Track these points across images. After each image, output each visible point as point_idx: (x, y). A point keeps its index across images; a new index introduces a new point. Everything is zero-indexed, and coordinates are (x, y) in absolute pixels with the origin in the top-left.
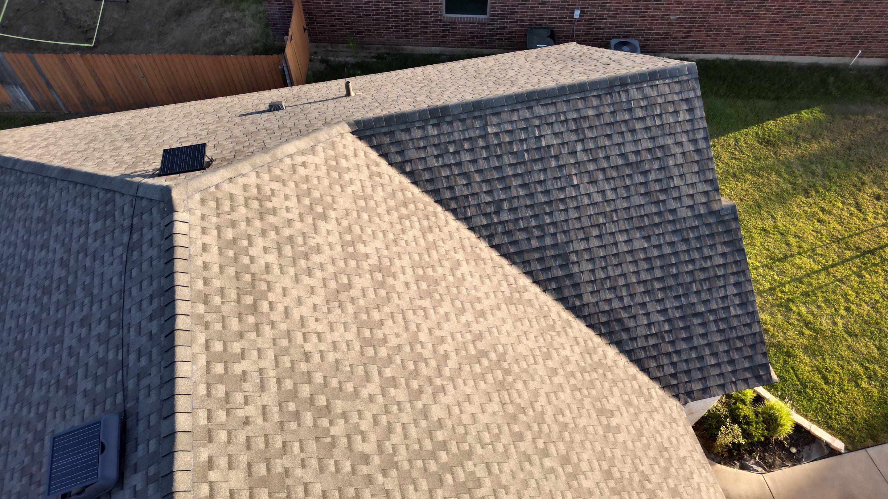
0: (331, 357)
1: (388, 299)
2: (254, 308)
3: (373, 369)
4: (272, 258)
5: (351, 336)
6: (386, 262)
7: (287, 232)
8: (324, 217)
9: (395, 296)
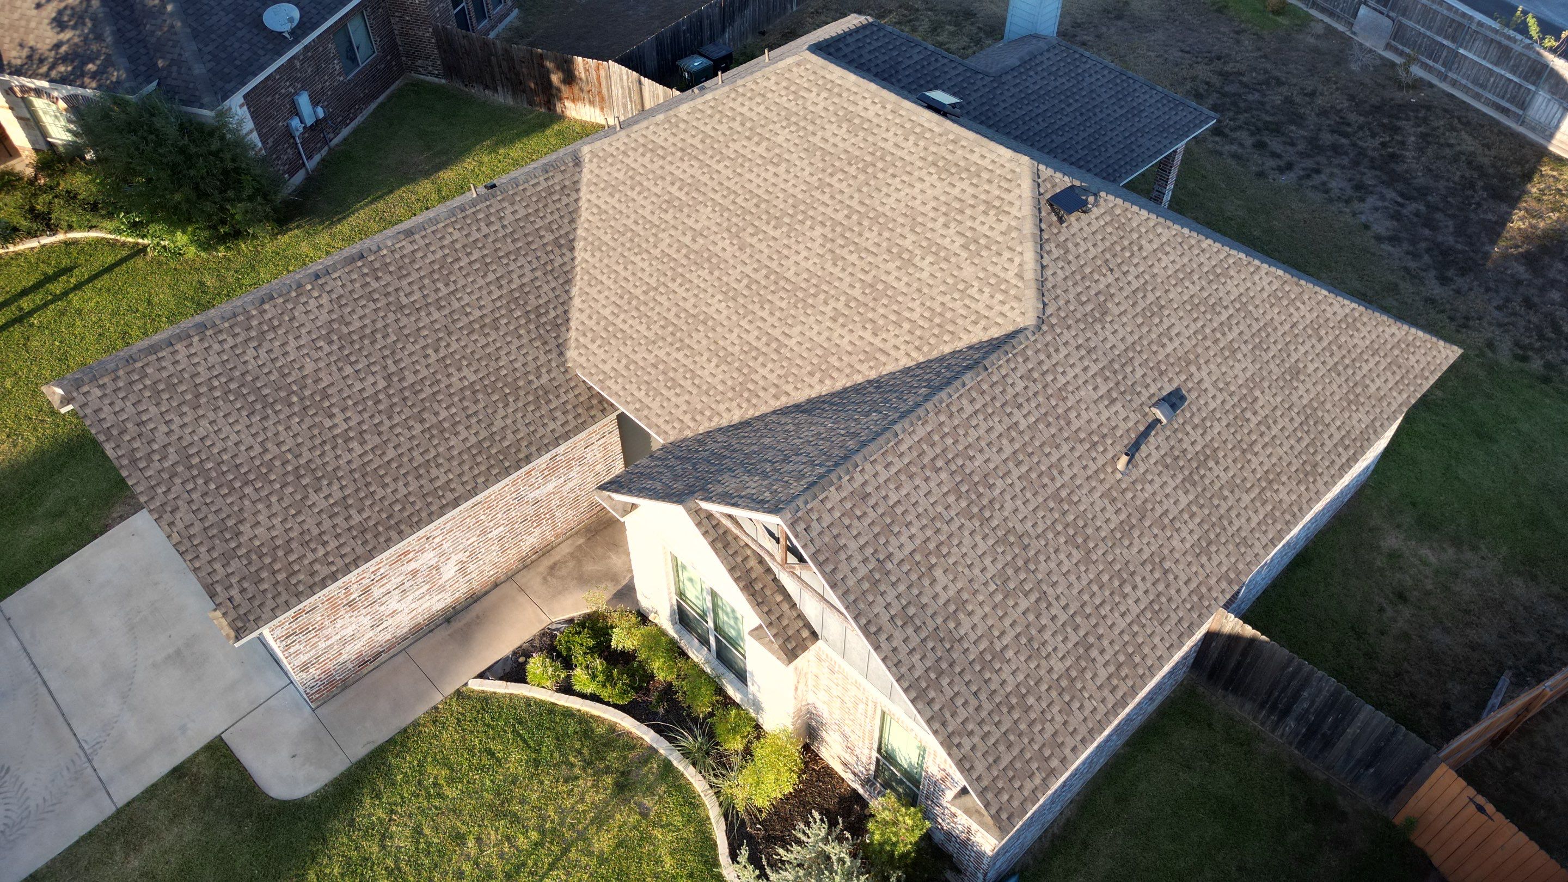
0: (885, 190)
1: (889, 251)
2: (934, 164)
3: (862, 210)
4: (956, 192)
5: (886, 210)
6: (911, 270)
7: (968, 212)
8: (965, 247)
9: (888, 258)
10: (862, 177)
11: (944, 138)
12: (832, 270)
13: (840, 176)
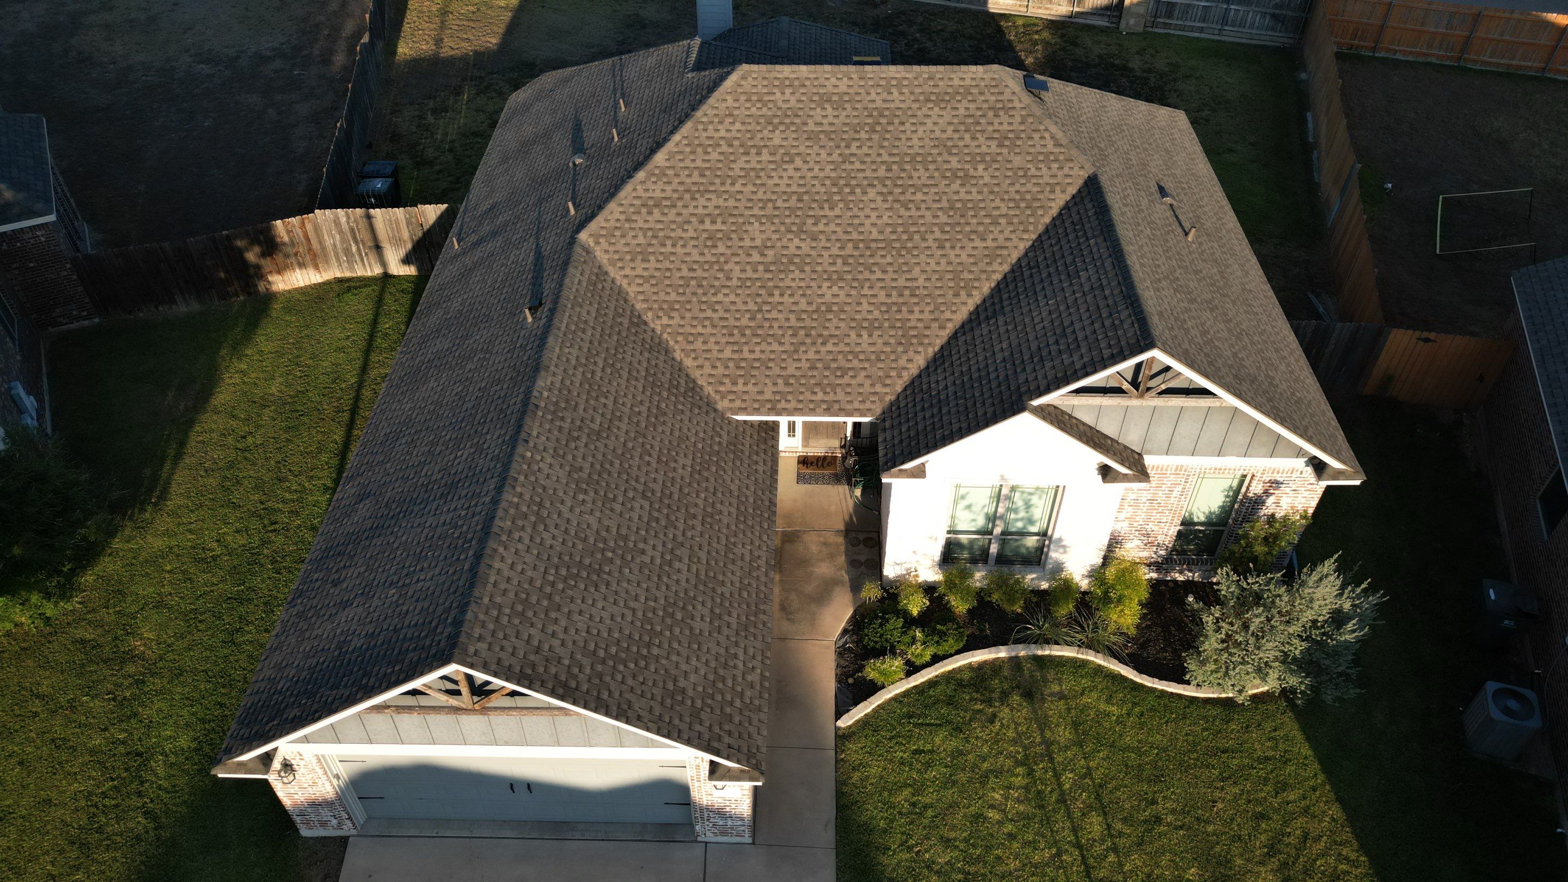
0: (903, 136)
1: (945, 177)
2: (928, 100)
3: (897, 159)
4: (962, 111)
5: (916, 150)
6: (973, 182)
7: (983, 121)
8: (1001, 145)
9: (947, 182)
10: (875, 137)
11: (921, 79)
12: (908, 214)
13: (855, 144)
